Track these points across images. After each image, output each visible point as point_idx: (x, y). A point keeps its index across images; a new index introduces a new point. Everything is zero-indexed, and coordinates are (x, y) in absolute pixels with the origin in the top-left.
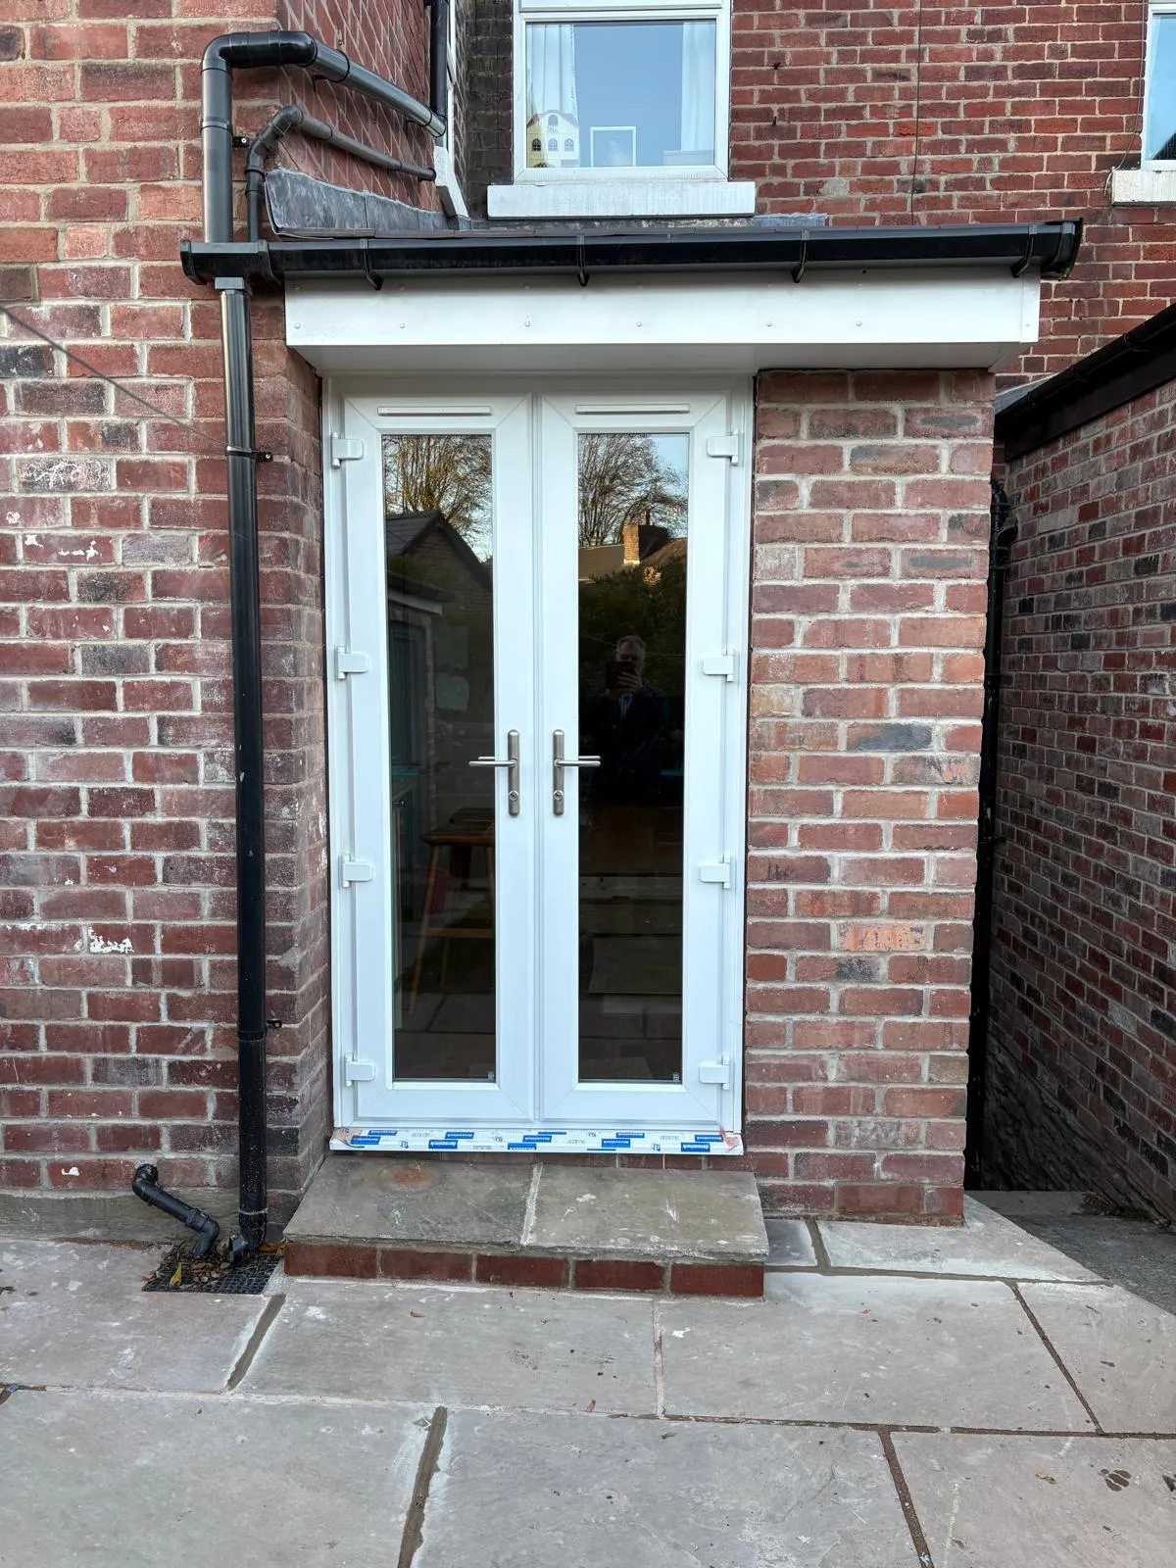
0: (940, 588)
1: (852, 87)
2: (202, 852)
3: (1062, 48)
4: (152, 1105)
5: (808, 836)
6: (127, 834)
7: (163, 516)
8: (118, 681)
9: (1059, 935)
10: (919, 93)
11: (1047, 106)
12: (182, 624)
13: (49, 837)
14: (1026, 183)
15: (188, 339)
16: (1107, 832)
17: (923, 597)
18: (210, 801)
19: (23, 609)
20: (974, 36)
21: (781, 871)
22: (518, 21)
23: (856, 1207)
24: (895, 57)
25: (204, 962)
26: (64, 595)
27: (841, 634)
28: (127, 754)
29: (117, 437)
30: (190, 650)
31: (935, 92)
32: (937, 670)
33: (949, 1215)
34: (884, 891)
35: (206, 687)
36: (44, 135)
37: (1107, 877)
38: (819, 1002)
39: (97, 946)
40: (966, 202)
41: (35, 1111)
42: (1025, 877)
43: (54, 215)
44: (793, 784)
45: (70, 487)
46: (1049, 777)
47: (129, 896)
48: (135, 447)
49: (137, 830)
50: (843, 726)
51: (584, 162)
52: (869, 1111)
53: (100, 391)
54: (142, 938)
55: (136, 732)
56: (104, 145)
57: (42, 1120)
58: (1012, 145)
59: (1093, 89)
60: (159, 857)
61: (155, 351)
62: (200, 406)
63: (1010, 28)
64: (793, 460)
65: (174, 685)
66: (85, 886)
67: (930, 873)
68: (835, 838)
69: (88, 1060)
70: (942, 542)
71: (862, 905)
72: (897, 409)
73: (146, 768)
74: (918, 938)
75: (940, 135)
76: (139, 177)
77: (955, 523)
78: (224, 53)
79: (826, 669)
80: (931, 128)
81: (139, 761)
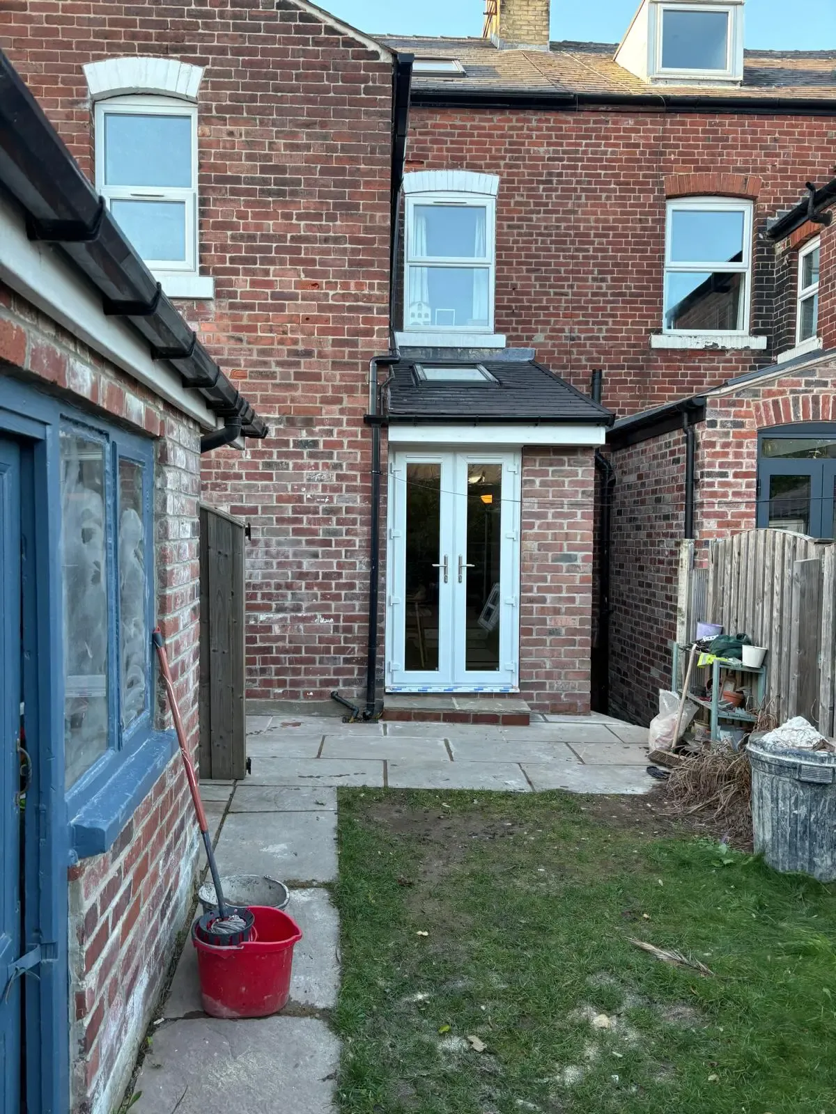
0: (579, 512)
1: (545, 298)
2: (357, 591)
3: (629, 287)
4: (338, 672)
5: (540, 589)
6: (333, 585)
7: (349, 489)
8: (333, 539)
9: (633, 646)
10: (571, 301)
11: (625, 309)
12: (354, 522)
13: (309, 587)
14: (616, 338)
15: (359, 438)
16: (649, 601)
17: (574, 515)
18: (360, 576)
19: (305, 517)
20: (594, 279)
21: (531, 600)
22: (406, 266)
23: (556, 710)
24: (562, 287)
25: (356, 626)
26: (318, 513)
27: (549, 526)
28: (335, 561)
29: (337, 466)
30: (356, 530)
31: (579, 301)
32: (579, 537)
33: (585, 713)
34: (563, 606)
35: (360, 541)
36: (320, 380)
37: (649, 619)
38: (543, 643)
39: (322, 621)
40: (592, 345)
41: (299, 674)
42: (621, 625)
43: (321, 403)
44: (535, 573)
45: (321, 481)
46: (628, 582)
47: (333, 605)
48: (342, 469)
49: (336, 584)
50: (550, 554)
51: (433, 323)
52: (559, 678)
53: (332, 453)
54: (337, 618)
55: (338, 554)
56: (337, 383)
57: (302, 677)
58: (610, 323)
59: (642, 302)
60: (343, 593)
61: (349, 442)
62: (362, 458)
63: (609, 277)
64: (536, 474)
65: (350, 540)
66: (319, 602)
67: (578, 600)
68: (548, 590)
69: (317, 657)
70: (579, 498)
71: (557, 611)
72: (565, 458)
73: (340, 565)
74: (573, 622)
75: (581, 319)
76: (346, 392)
77: (583, 492)
78: (377, 362)
79: (544, 536)
80: (578, 316)
81: (338, 564)
